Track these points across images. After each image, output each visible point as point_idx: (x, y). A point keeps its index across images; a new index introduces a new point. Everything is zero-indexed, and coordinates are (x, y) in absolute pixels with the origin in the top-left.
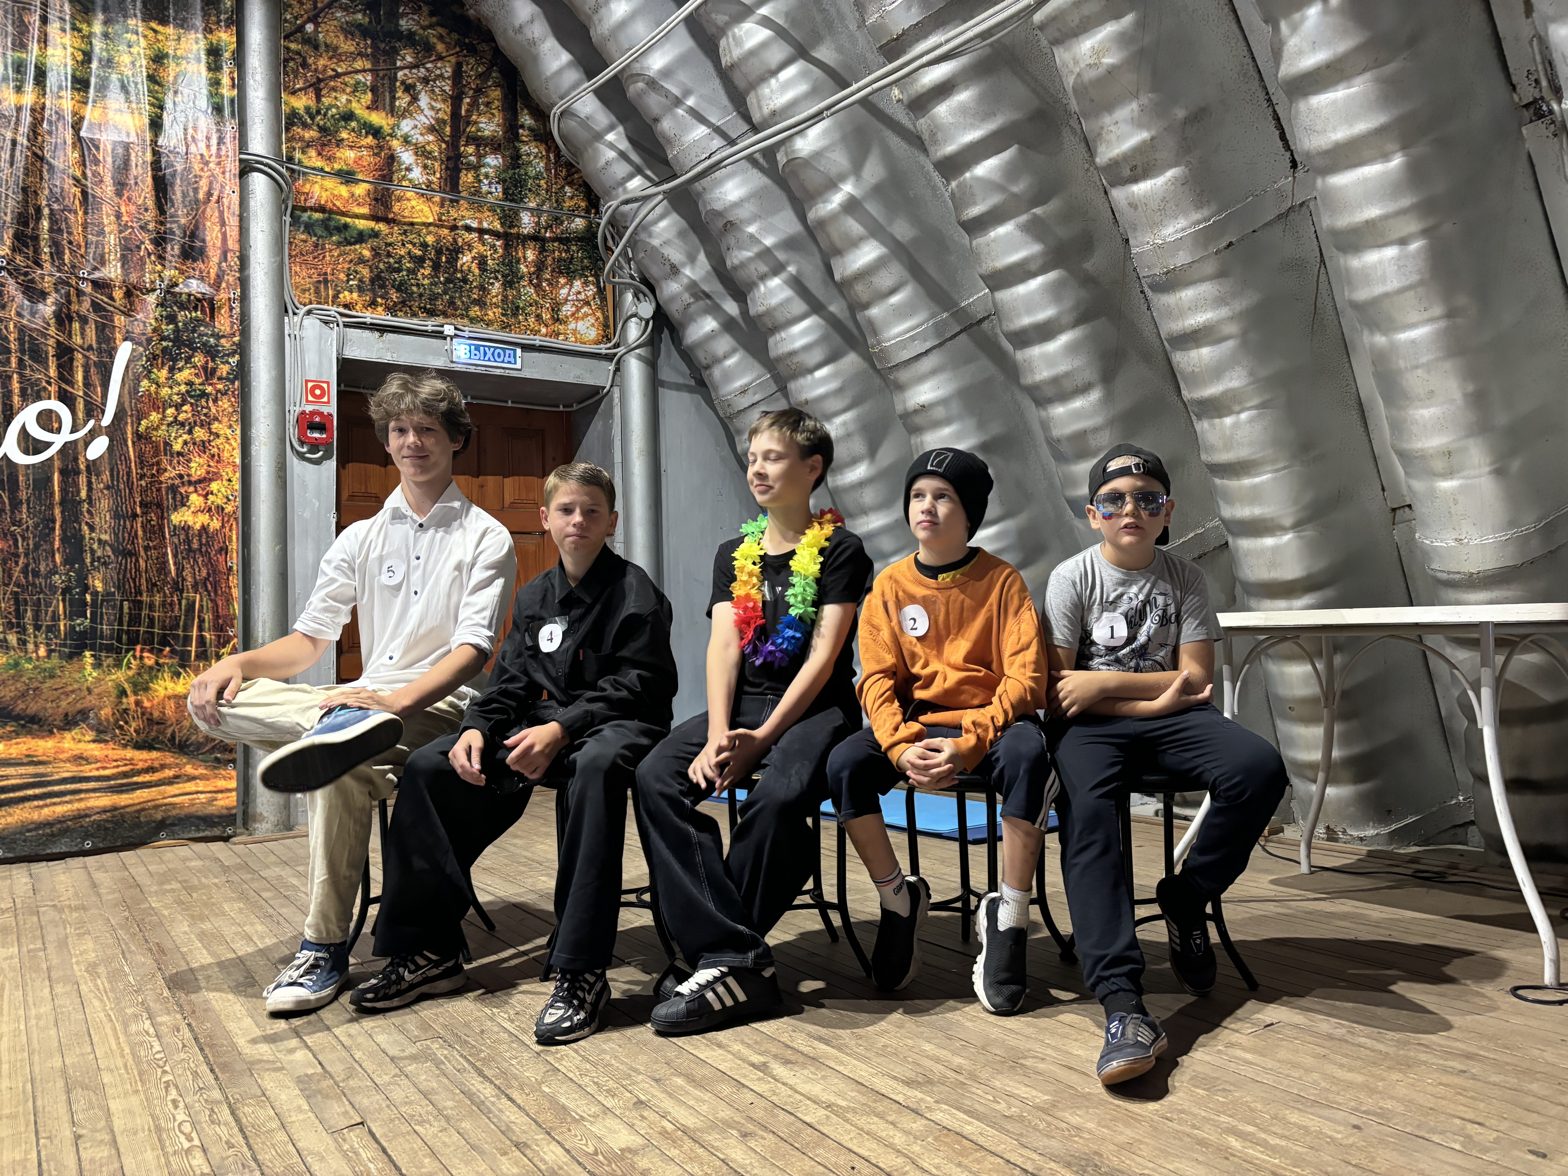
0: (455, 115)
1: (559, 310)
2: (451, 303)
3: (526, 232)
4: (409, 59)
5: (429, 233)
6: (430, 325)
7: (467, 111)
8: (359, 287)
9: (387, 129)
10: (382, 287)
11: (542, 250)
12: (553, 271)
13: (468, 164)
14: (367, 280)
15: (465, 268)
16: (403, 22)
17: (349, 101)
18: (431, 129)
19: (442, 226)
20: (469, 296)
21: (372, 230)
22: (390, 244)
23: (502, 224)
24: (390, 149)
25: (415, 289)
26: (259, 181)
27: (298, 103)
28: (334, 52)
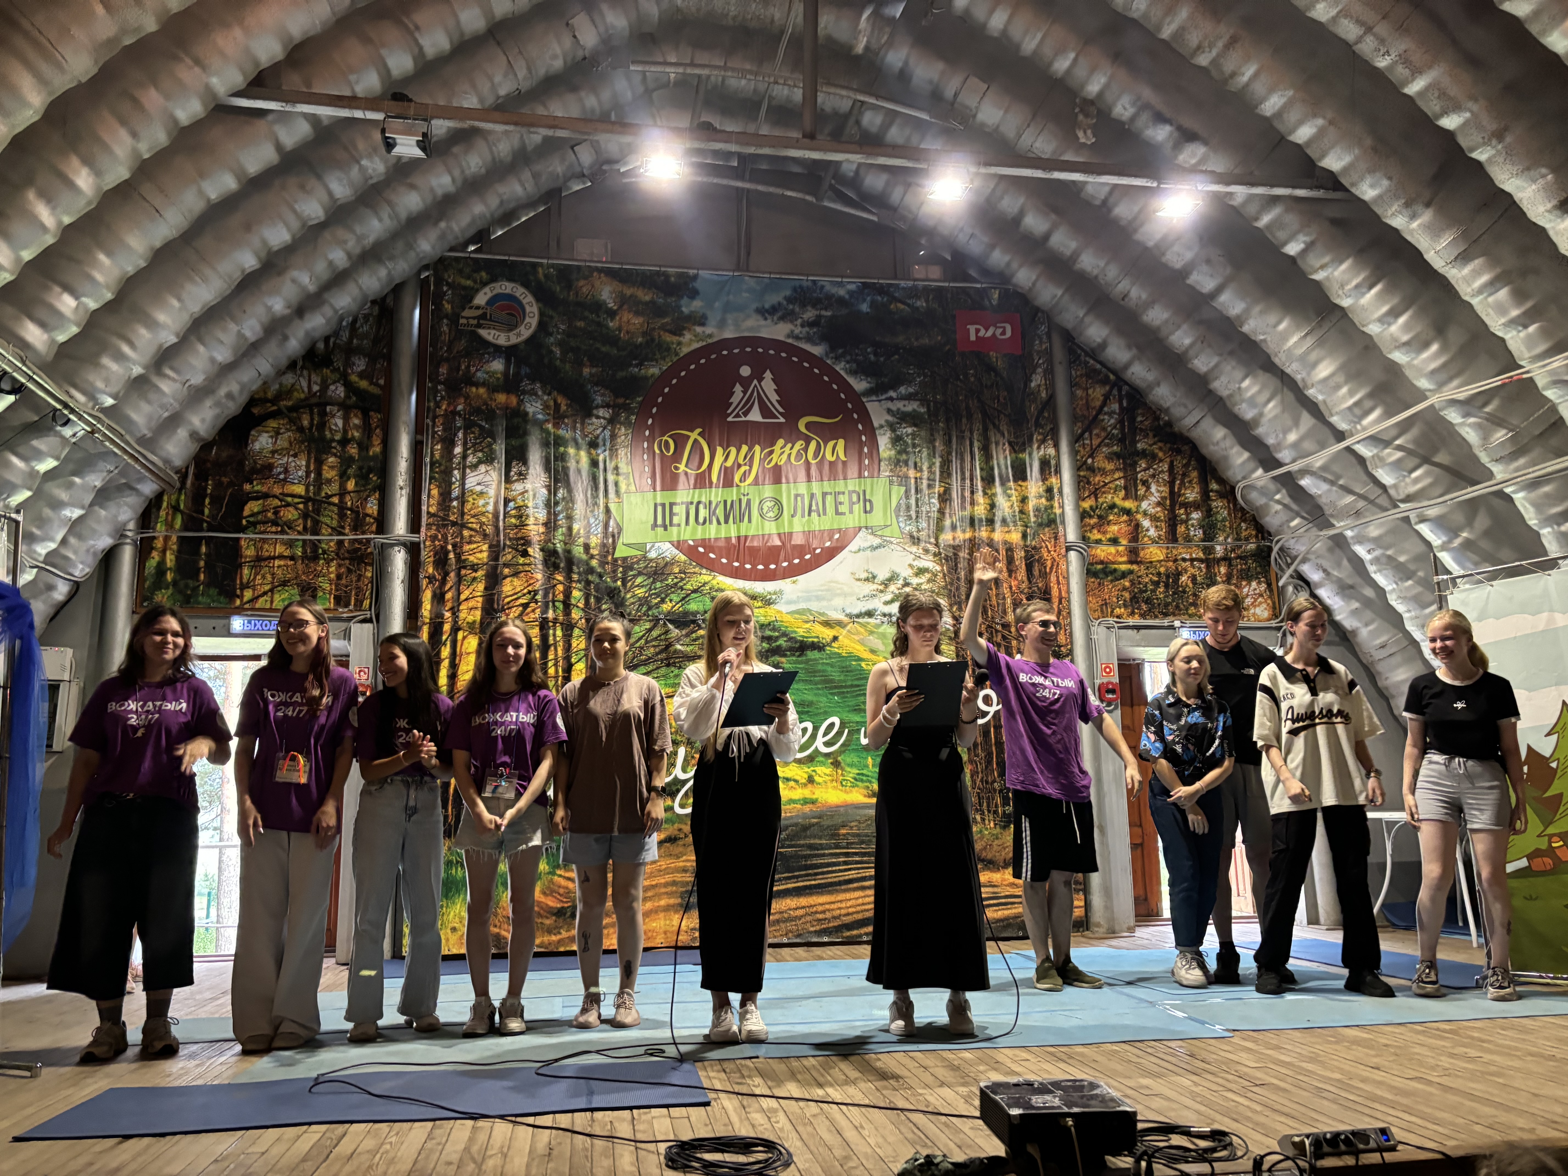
0: (1172, 492)
2: (1177, 607)
3: (1219, 556)
4: (1144, 465)
5: (1162, 566)
6: (1166, 622)
7: (1178, 488)
8: (1124, 604)
9: (1134, 509)
10: (1137, 602)
11: (1230, 565)
12: (1238, 578)
13: (1182, 520)
14: (1128, 600)
15: (1184, 584)
16: (1139, 445)
17: (1113, 498)
18: (1159, 504)
19: (1169, 561)
20: (1188, 601)
21: (1129, 569)
22: (1140, 577)
23: (1204, 553)
24: (1136, 520)
25: (1155, 601)
26: (1073, 555)
27: (1086, 505)
28: (1103, 472)
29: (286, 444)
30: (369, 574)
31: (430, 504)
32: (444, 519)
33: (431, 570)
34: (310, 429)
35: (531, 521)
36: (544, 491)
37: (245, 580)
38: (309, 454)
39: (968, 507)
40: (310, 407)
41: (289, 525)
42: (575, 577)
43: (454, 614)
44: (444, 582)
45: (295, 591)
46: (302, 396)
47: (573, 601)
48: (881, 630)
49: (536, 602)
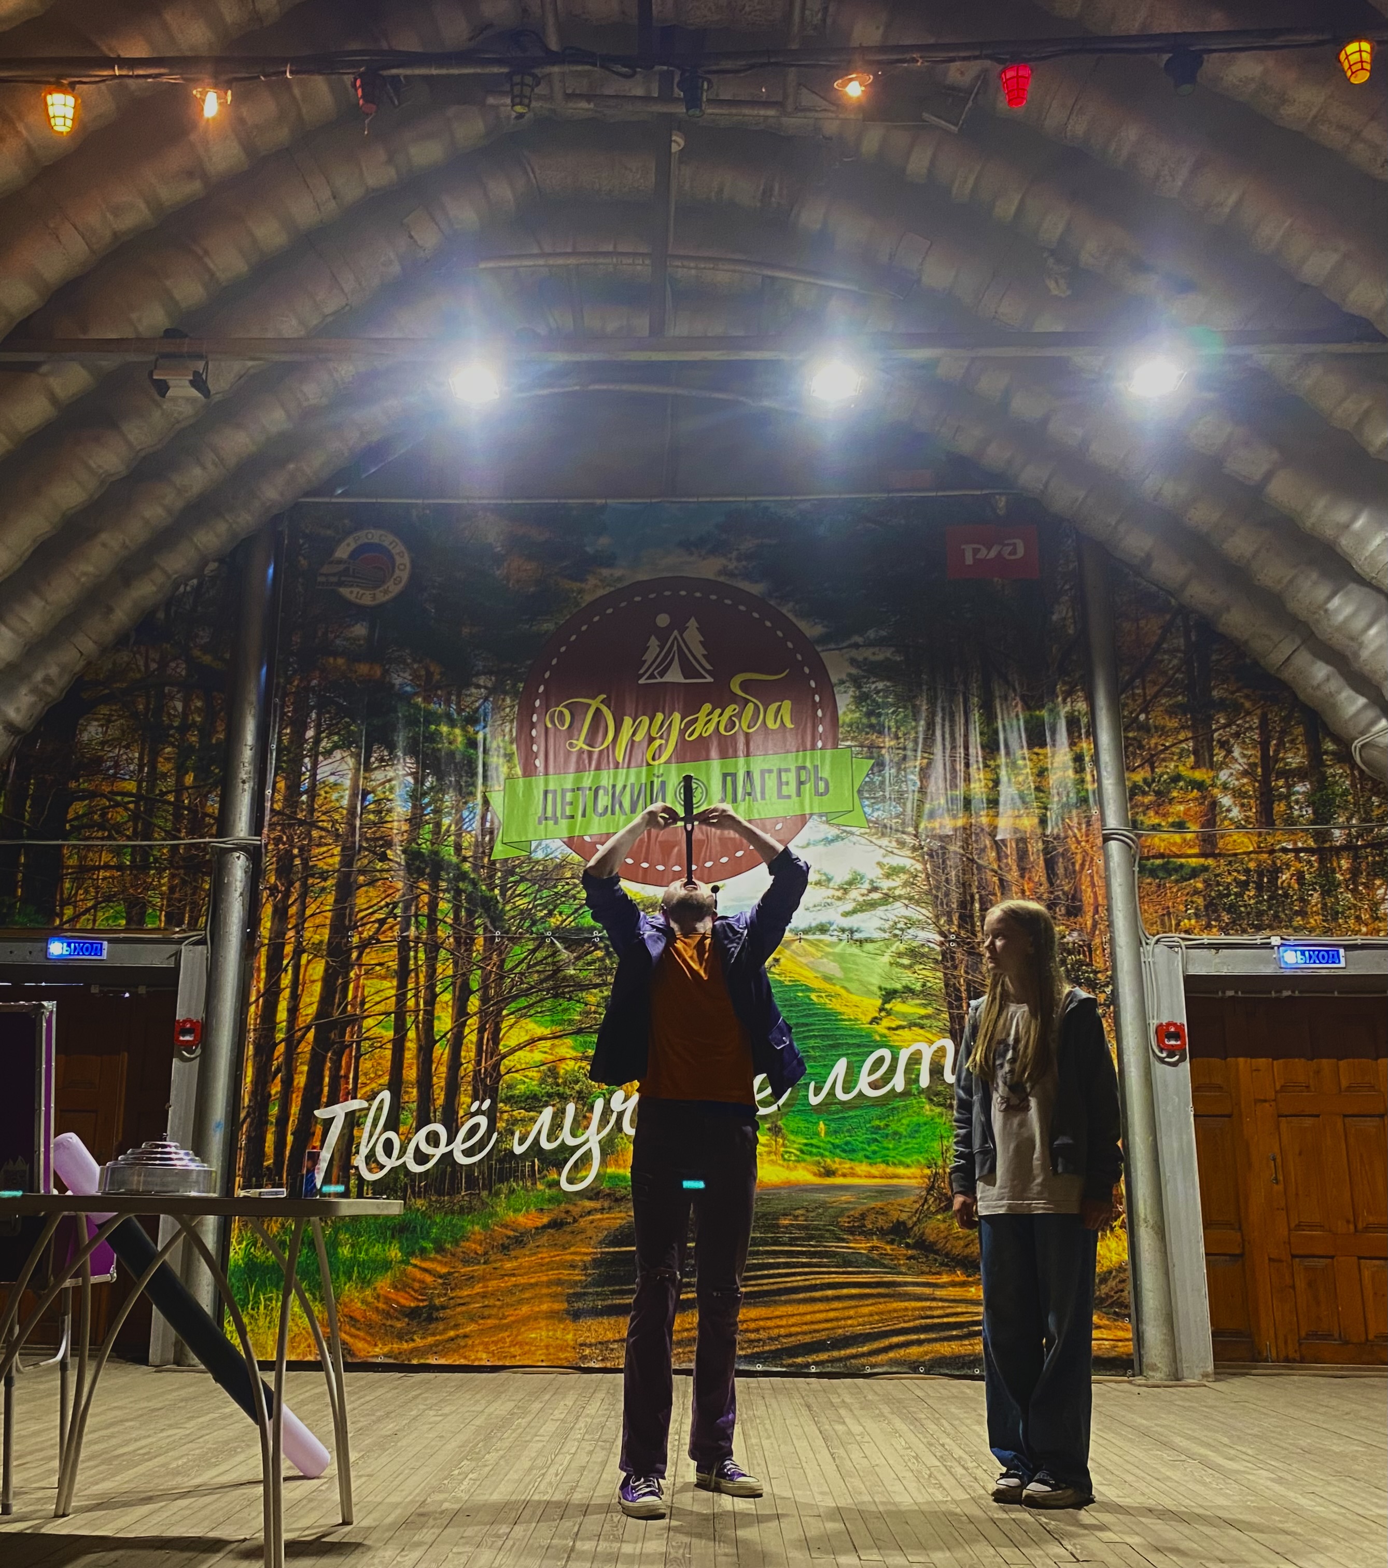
0: (1264, 757)
1: (1377, 909)
2: (1276, 916)
3: (1338, 844)
4: (1222, 721)
5: (1250, 860)
6: (1257, 938)
7: (1275, 751)
8: (1195, 914)
9: (1209, 782)
10: (1215, 911)
11: (1356, 858)
12: (1368, 874)
13: (1281, 794)
14: (1202, 908)
15: (1285, 884)
16: (1215, 693)
17: (1177, 767)
18: (1245, 773)
19: (1262, 852)
20: (1291, 909)
21: (1203, 865)
22: (1218, 875)
23: (1315, 841)
24: (1212, 796)
25: (1242, 909)
26: (1114, 846)
27: (1138, 777)
28: (1163, 731)
29: (118, 733)
30: (207, 887)
31: (275, 799)
32: (290, 817)
33: (272, 880)
34: (145, 715)
35: (395, 816)
36: (410, 779)
37: (65, 895)
38: (143, 743)
39: (961, 784)
40: (147, 689)
41: (117, 829)
42: (443, 885)
43: (298, 932)
44: (287, 895)
45: (121, 908)
46: (138, 676)
47: (440, 916)
48: (838, 950)
49: (395, 917)
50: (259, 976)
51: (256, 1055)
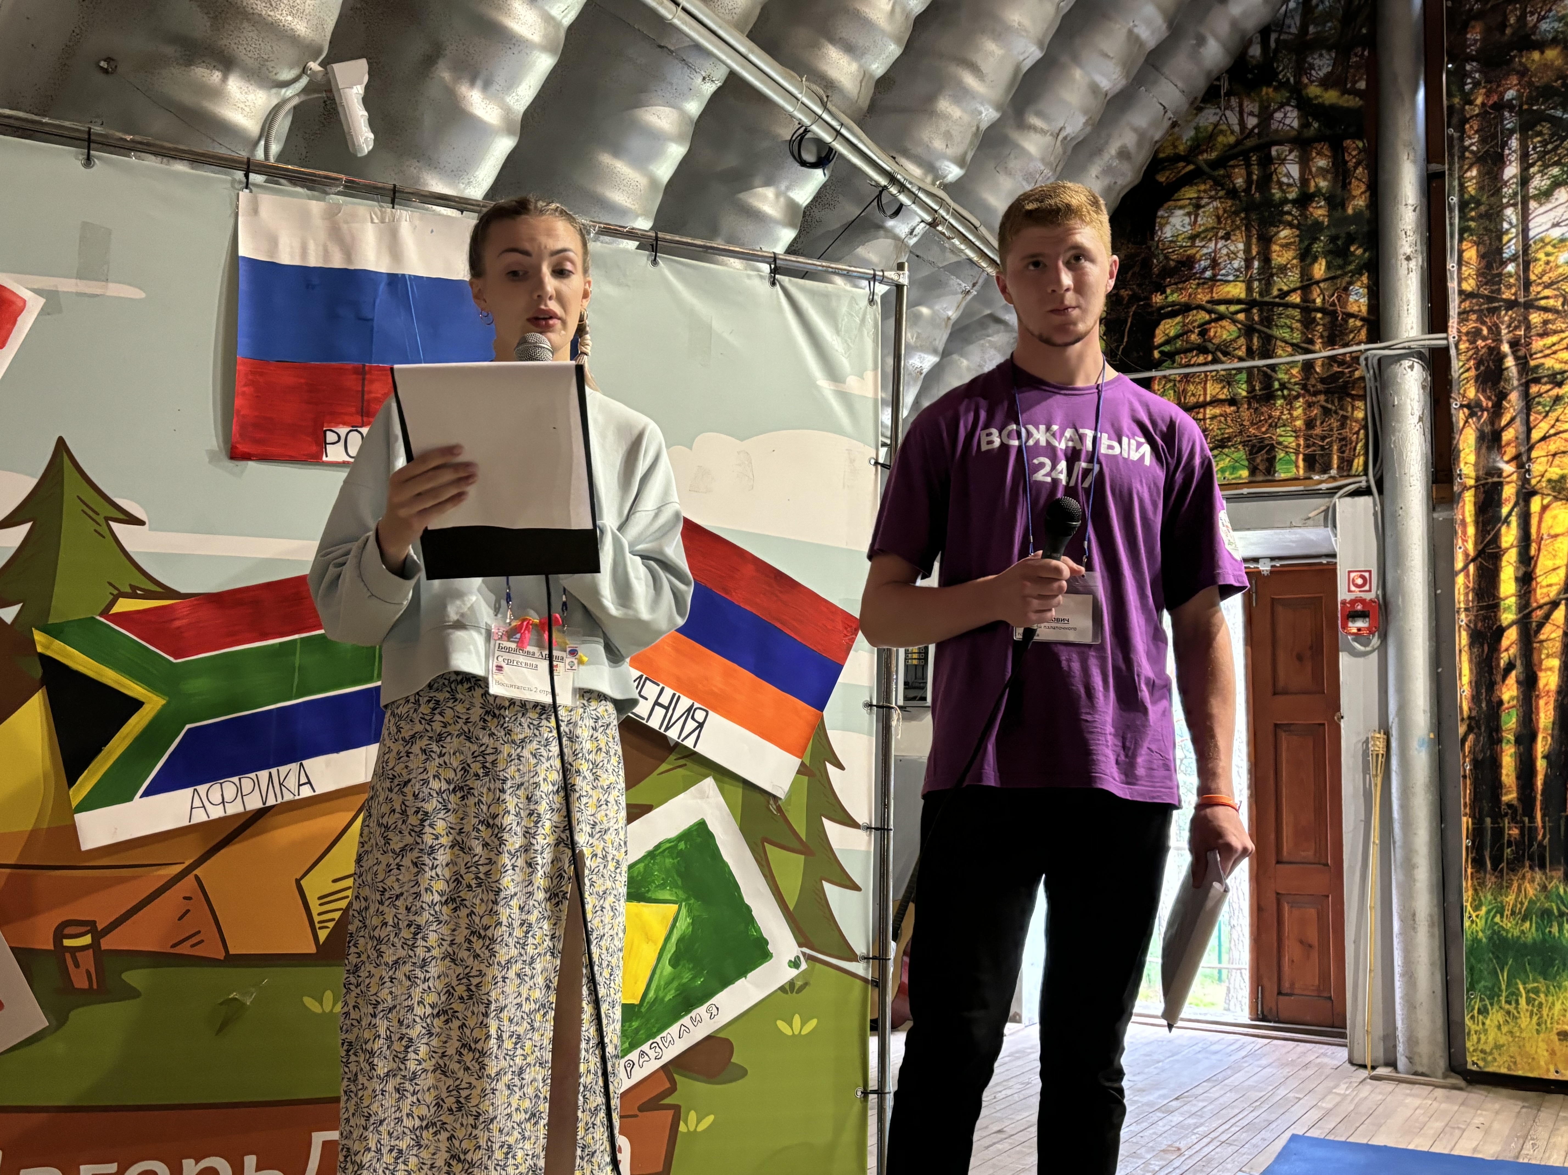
29: (1211, 222)
30: (1360, 415)
31: (1463, 276)
33: (1471, 393)
34: (1247, 190)
38: (1248, 229)
40: (1245, 155)
41: (1225, 350)
43: (1520, 466)
44: (1497, 410)
45: (1241, 454)
46: (1232, 139)
50: (1465, 533)
51: (1471, 645)
